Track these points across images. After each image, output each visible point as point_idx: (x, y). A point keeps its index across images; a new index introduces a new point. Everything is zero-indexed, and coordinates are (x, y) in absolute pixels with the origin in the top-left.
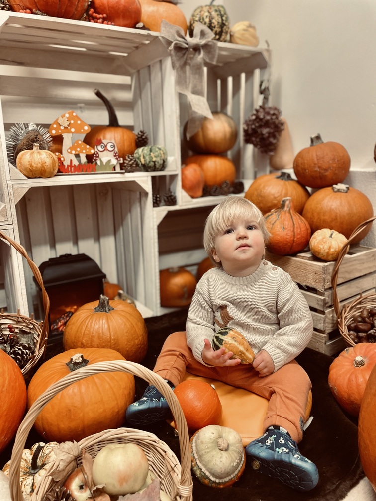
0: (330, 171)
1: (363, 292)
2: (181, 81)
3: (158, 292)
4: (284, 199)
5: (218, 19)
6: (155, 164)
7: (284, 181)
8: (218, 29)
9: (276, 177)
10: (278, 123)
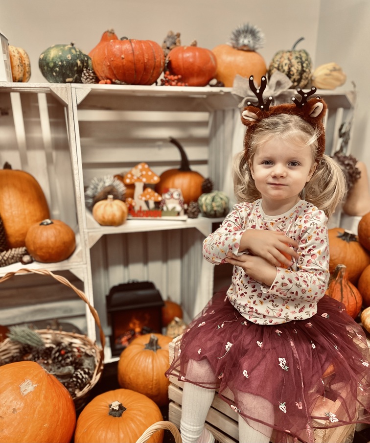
4: (339, 266)
5: (297, 67)
6: (216, 213)
7: (345, 241)
8: (296, 77)
9: (339, 235)
10: (353, 172)
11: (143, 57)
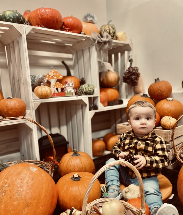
0: (165, 93)
2: (99, 56)
5: (112, 30)
6: (90, 92)
8: (112, 35)
9: (141, 96)
11: (56, 15)
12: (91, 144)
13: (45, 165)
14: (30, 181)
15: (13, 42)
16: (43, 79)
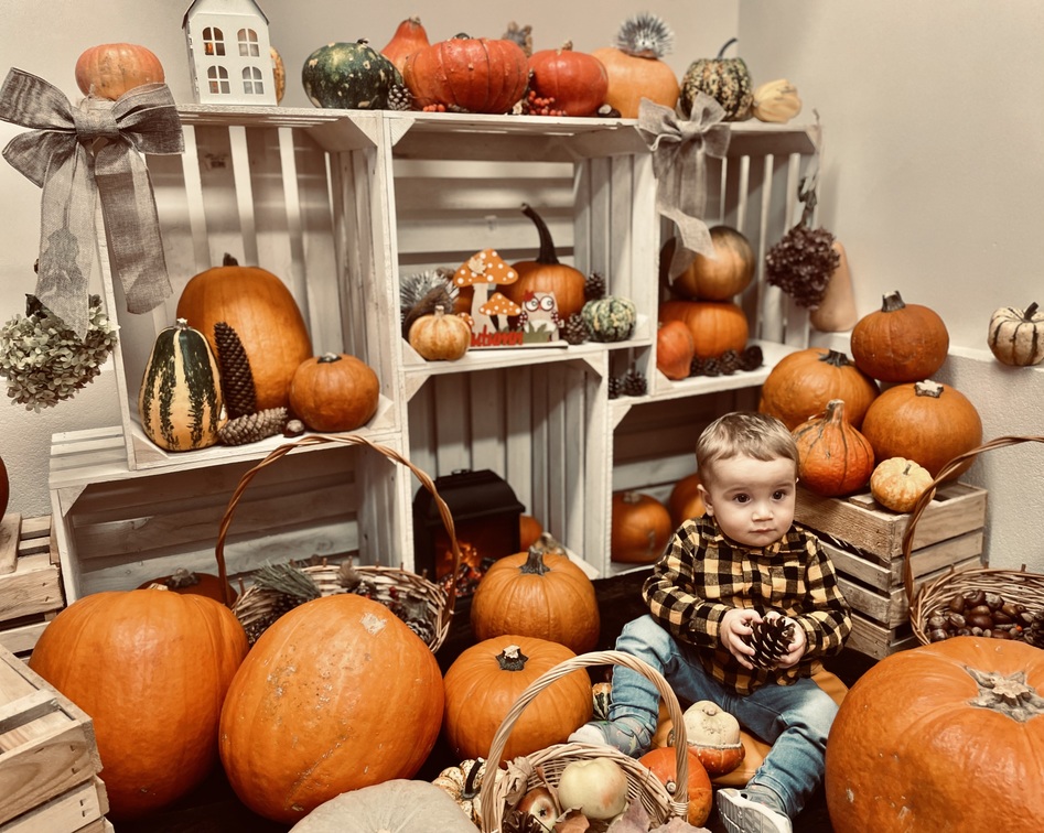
0: (911, 359)
1: (956, 564)
3: (609, 538)
4: (832, 402)
5: (733, 86)
6: (617, 332)
7: (833, 366)
8: (731, 102)
9: (821, 357)
10: (829, 257)
11: (503, 66)
12: (609, 520)
13: (428, 591)
14: (357, 664)
15: (351, 152)
16: (445, 291)
